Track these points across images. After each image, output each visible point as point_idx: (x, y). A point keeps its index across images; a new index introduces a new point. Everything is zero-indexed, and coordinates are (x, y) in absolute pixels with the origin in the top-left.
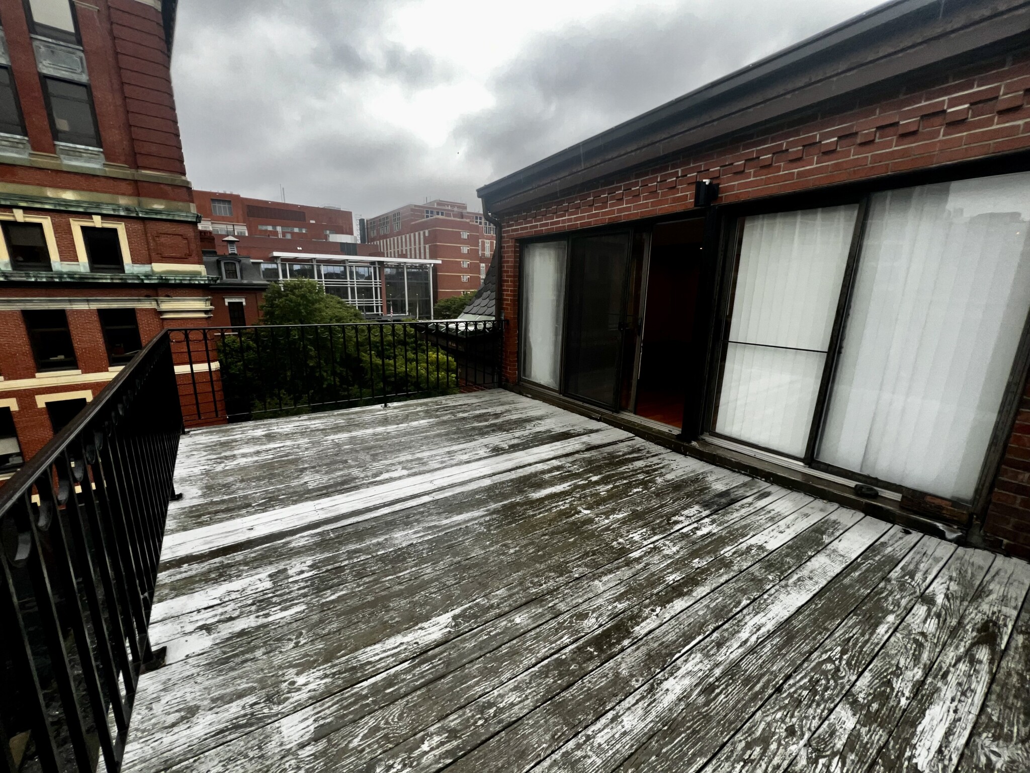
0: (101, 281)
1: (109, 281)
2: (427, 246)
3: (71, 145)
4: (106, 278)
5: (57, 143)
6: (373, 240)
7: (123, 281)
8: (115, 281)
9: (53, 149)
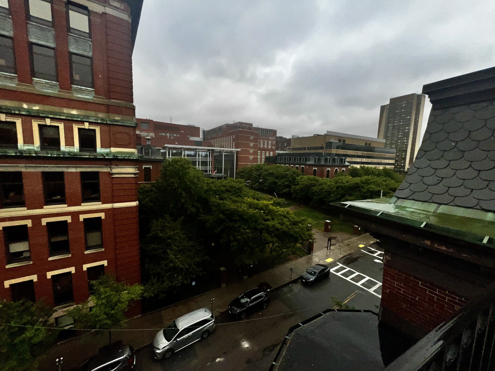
0: (84, 157)
1: (88, 157)
2: (234, 143)
3: (79, 87)
4: (87, 155)
5: (72, 86)
6: (209, 139)
7: (95, 157)
8: (91, 157)
9: (70, 89)
